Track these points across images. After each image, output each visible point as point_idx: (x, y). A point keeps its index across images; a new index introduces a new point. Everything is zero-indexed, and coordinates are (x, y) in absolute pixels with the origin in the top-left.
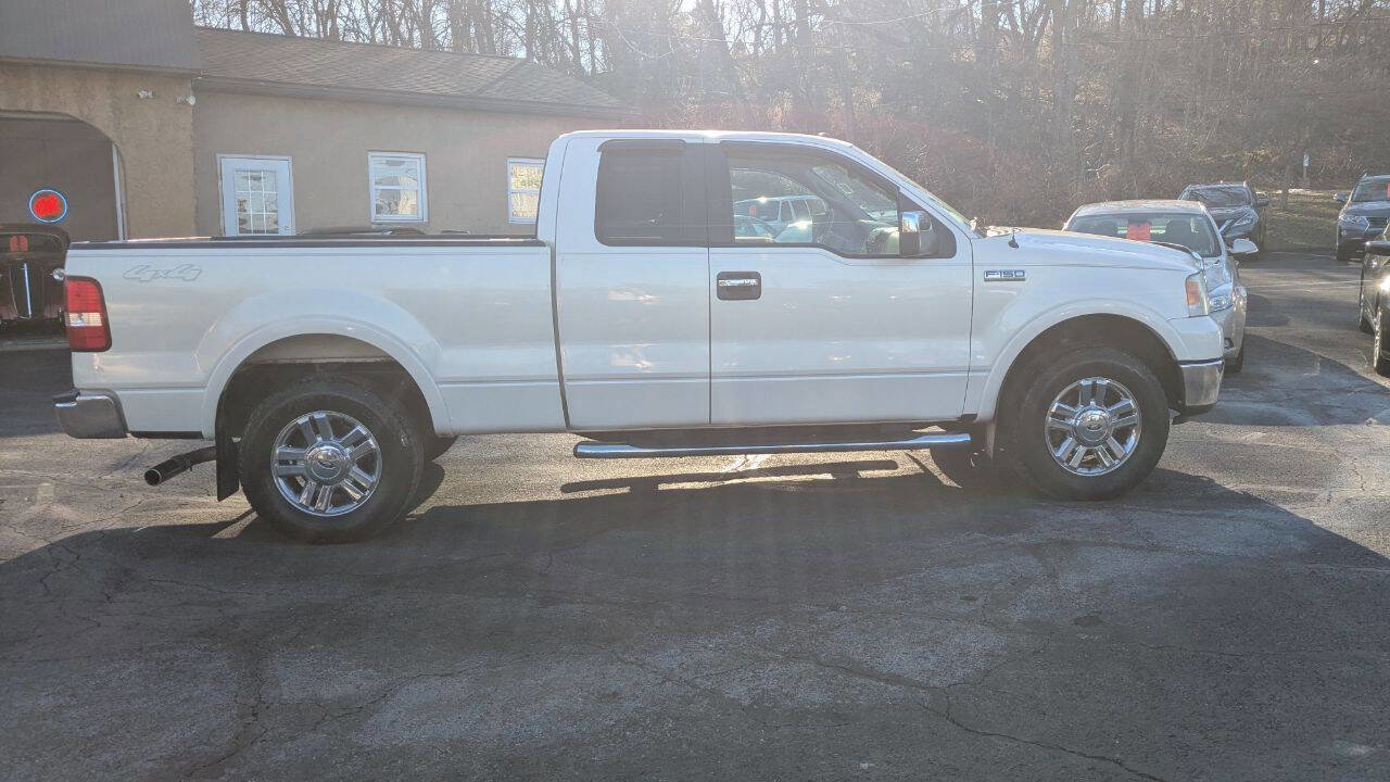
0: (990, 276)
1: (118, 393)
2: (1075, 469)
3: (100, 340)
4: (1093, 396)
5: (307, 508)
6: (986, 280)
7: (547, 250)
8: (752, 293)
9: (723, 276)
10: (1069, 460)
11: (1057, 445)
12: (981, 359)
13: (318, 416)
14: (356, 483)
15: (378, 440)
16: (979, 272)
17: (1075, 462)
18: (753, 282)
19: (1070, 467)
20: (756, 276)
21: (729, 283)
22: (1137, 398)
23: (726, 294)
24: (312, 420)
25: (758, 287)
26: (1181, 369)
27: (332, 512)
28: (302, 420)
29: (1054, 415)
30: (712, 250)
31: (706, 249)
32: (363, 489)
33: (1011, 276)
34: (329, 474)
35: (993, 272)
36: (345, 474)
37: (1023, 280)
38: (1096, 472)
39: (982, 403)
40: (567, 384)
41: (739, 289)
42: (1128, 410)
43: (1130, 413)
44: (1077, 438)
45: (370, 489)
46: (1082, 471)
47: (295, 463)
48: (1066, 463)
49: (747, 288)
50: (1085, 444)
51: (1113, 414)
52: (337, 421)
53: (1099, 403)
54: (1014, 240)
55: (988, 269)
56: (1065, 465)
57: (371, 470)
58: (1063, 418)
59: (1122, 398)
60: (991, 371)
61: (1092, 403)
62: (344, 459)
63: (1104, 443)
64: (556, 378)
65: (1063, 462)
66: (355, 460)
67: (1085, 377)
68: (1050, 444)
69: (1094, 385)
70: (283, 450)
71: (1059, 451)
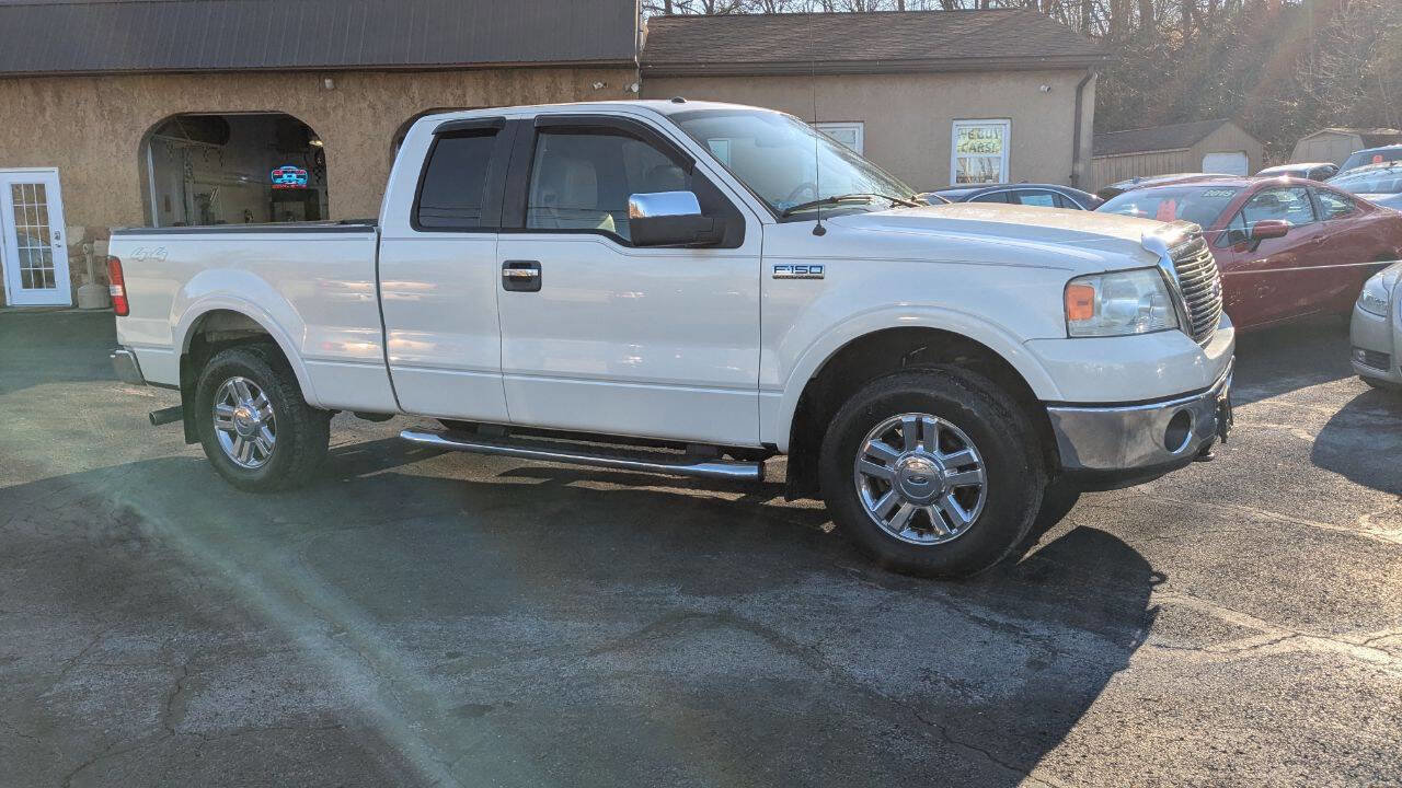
0: (779, 273)
1: (134, 349)
2: (898, 532)
3: (124, 307)
4: (920, 436)
5: (236, 458)
6: (775, 278)
7: (375, 235)
8: (532, 285)
9: (507, 265)
10: (889, 517)
12: (771, 377)
13: (240, 380)
14: (264, 443)
15: (273, 406)
16: (769, 265)
17: (898, 520)
18: (535, 272)
19: (890, 528)
20: (536, 265)
21: (512, 272)
22: (980, 449)
23: (514, 284)
24: (236, 384)
25: (539, 278)
26: (1046, 414)
27: (251, 465)
28: (231, 383)
29: (869, 457)
30: (499, 236)
31: (494, 236)
32: (268, 448)
33: (805, 272)
35: (783, 267)
36: (256, 432)
37: (821, 278)
38: (928, 540)
40: (391, 368)
41: (522, 279)
42: (968, 462)
43: (973, 466)
44: (900, 492)
45: (272, 448)
46: (910, 536)
47: (228, 419)
48: (884, 522)
49: (529, 279)
50: (911, 501)
51: (950, 465)
52: (250, 387)
53: (929, 448)
54: (819, 225)
55: (778, 262)
56: (883, 525)
57: (273, 433)
58: (883, 463)
59: (961, 446)
60: (782, 391)
61: (921, 447)
62: (257, 420)
63: (937, 503)
64: (383, 362)
65: (880, 520)
66: (263, 422)
67: (904, 411)
68: (865, 493)
69: (919, 423)
70: (222, 407)
71: (875, 505)
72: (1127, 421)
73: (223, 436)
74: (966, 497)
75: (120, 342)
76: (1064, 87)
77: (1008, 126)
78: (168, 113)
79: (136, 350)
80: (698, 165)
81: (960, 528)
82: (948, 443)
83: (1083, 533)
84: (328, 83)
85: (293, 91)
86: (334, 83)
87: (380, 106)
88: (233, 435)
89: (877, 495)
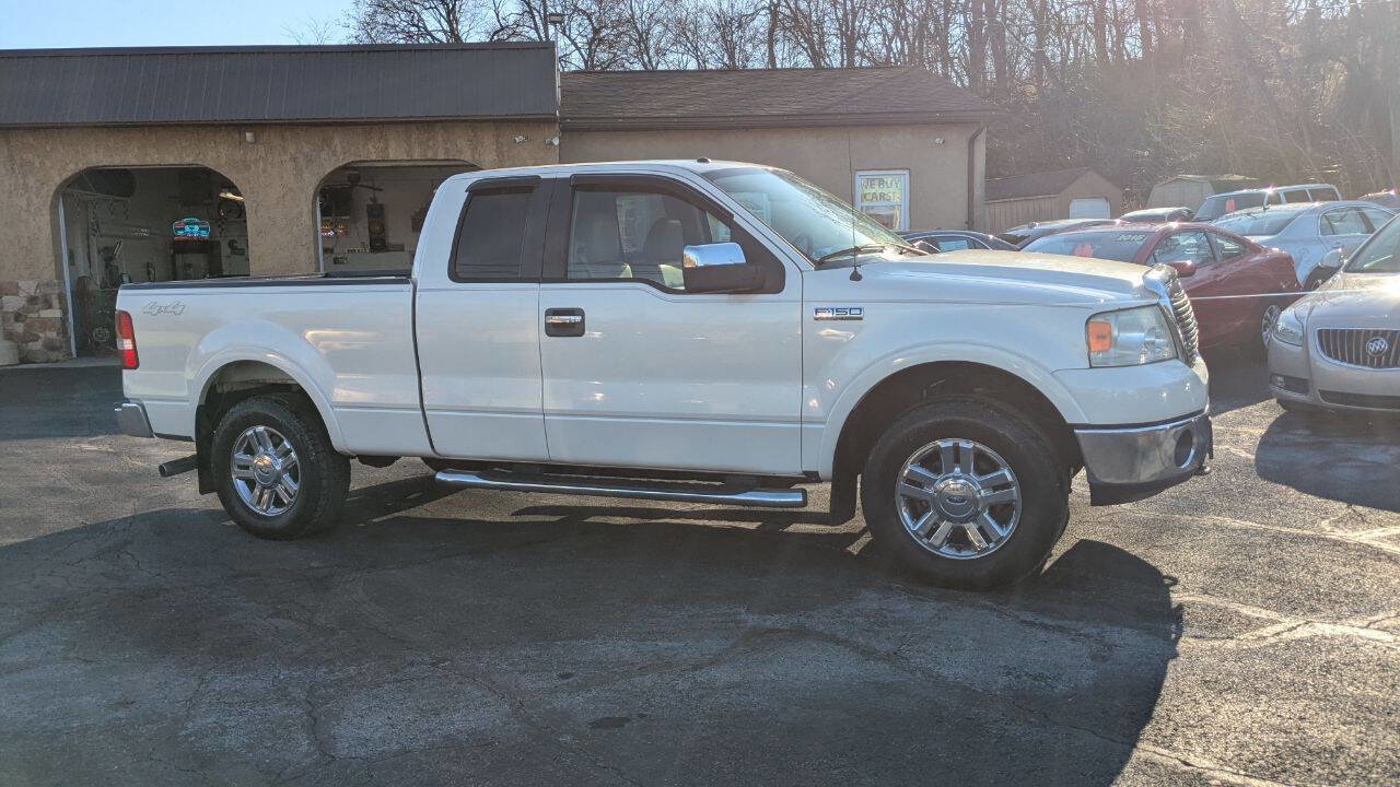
0: (820, 315)
2: (938, 548)
3: (133, 362)
4: (957, 461)
5: (255, 506)
6: (816, 319)
7: (411, 286)
8: (576, 330)
9: (550, 312)
10: (929, 535)
12: (814, 410)
13: (260, 429)
14: (286, 490)
15: (298, 454)
16: (810, 308)
17: (937, 537)
18: (578, 319)
19: (930, 545)
20: (580, 312)
21: (556, 319)
22: (1015, 470)
23: (554, 330)
24: (256, 433)
25: (582, 324)
26: (1074, 434)
27: (272, 512)
28: (250, 433)
29: (909, 481)
30: (542, 285)
31: (536, 285)
33: (846, 315)
35: (824, 310)
36: (278, 480)
37: (861, 319)
38: (966, 554)
39: (818, 459)
40: (427, 413)
41: (565, 325)
42: (1003, 482)
43: (1007, 485)
44: (939, 512)
45: (294, 495)
46: (948, 552)
47: (247, 468)
48: (925, 540)
49: (572, 325)
50: (949, 520)
51: (984, 485)
52: (272, 436)
53: (965, 471)
54: (855, 271)
55: (819, 306)
56: (923, 543)
57: (295, 479)
58: (920, 485)
59: (995, 467)
60: (824, 423)
61: (957, 470)
62: (278, 468)
63: (975, 521)
64: (419, 406)
65: (921, 538)
66: (285, 469)
67: (943, 437)
68: (905, 515)
69: (956, 448)
70: (240, 456)
71: (916, 523)
72: (1141, 441)
73: (240, 485)
74: (1001, 513)
75: (126, 396)
76: (958, 139)
77: (907, 176)
78: (82, 166)
79: (145, 402)
80: (736, 219)
81: (997, 543)
82: (983, 465)
83: (1084, 545)
84: (249, 136)
85: (213, 144)
86: (255, 136)
87: (301, 159)
88: (251, 484)
89: (916, 516)
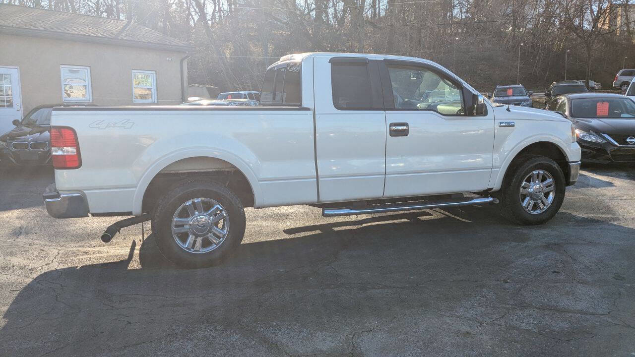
1: (84, 192)
2: (530, 211)
3: (75, 162)
4: (538, 178)
5: (190, 249)
6: (500, 126)
7: (311, 112)
8: (405, 133)
9: (391, 125)
10: (527, 207)
11: (523, 201)
12: (497, 164)
13: (196, 200)
16: (497, 122)
17: (530, 208)
18: (405, 128)
19: (528, 210)
20: (406, 125)
21: (394, 128)
22: (553, 179)
23: (394, 133)
24: (194, 203)
25: (407, 130)
26: (569, 165)
27: (203, 251)
28: (189, 203)
29: (523, 187)
30: (386, 112)
31: (383, 112)
32: (219, 237)
33: (510, 125)
34: (202, 231)
35: (503, 123)
36: (210, 230)
37: (514, 126)
38: (538, 212)
39: (496, 183)
40: (320, 179)
41: (399, 131)
42: (550, 184)
44: (531, 198)
45: (223, 238)
47: (182, 225)
49: (403, 131)
50: (534, 200)
51: (544, 186)
52: (206, 203)
53: (539, 181)
54: (509, 108)
55: (500, 121)
58: (526, 189)
60: (501, 168)
62: (211, 222)
64: (316, 177)
67: (535, 170)
68: (521, 200)
69: (538, 173)
70: (177, 220)
73: (177, 237)
76: (176, 59)
77: (154, 74)
79: (86, 192)
81: (548, 205)
82: (544, 179)
88: (185, 235)
